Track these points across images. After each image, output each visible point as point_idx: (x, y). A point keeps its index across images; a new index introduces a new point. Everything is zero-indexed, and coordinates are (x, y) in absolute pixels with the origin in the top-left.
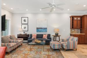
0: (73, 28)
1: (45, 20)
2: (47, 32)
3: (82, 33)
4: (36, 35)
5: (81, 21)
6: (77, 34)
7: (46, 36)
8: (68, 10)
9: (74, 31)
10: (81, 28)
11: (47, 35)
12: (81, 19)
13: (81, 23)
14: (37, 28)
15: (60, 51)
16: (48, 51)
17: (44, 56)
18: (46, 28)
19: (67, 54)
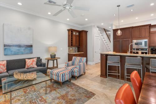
0: (72, 45)
1: (29, 29)
2: (32, 53)
3: (80, 52)
4: (5, 62)
5: (79, 37)
6: (74, 53)
7: (33, 61)
8: (68, 19)
9: (72, 49)
10: (79, 45)
11: (35, 60)
12: (79, 35)
13: (79, 39)
14: (5, 46)
15: (70, 81)
16: (55, 90)
17: (57, 101)
18: (31, 46)
19: (83, 83)
